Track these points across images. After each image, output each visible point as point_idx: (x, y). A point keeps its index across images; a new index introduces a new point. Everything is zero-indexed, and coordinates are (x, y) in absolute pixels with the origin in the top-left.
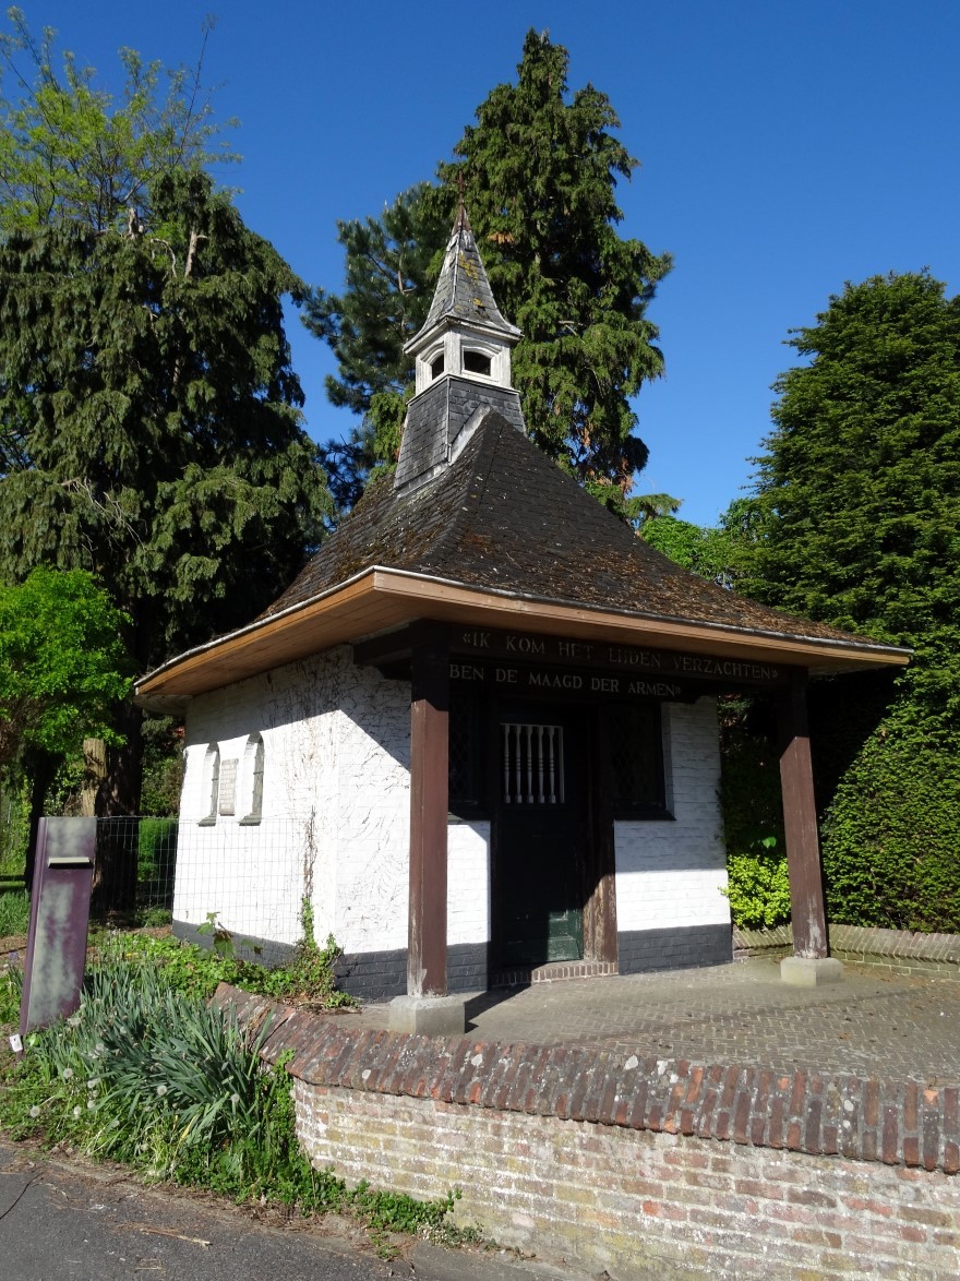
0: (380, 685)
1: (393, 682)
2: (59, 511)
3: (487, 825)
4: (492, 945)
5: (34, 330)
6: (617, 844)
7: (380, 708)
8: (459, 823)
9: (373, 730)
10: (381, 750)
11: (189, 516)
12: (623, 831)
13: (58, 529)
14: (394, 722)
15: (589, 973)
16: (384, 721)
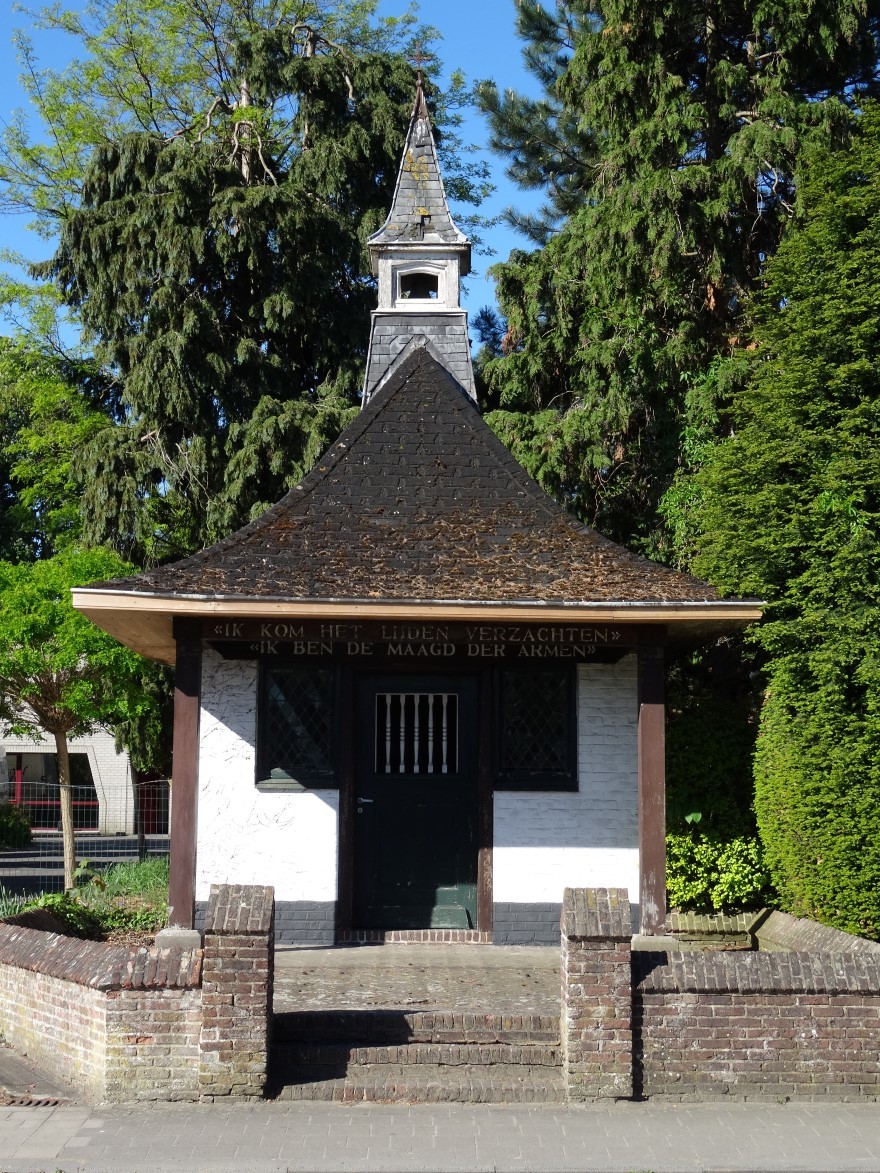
0: (220, 665)
1: (234, 662)
2: (120, 475)
3: (335, 794)
4: (340, 905)
5: (109, 272)
6: (496, 814)
7: (220, 687)
8: (303, 791)
9: (212, 707)
10: (221, 725)
11: (255, 459)
12: (504, 802)
13: (119, 495)
14: (234, 698)
15: (455, 939)
16: (225, 698)
